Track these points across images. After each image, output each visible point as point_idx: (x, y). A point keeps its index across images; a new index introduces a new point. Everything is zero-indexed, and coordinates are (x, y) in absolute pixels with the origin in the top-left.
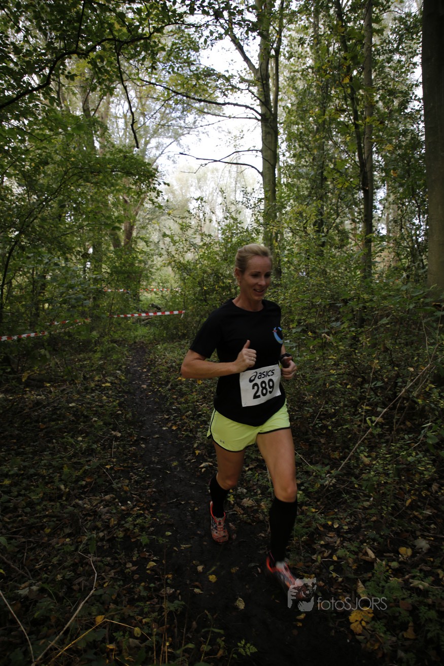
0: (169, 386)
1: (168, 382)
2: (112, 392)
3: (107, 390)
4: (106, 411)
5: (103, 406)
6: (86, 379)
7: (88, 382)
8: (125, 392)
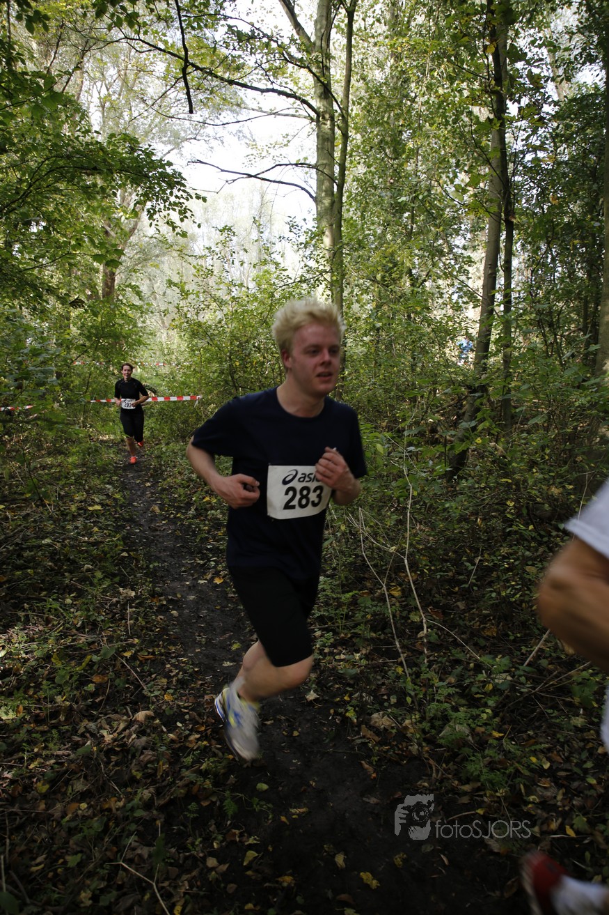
0: (192, 511)
1: (189, 505)
2: (106, 519)
3: (98, 517)
4: (105, 553)
5: (96, 544)
6: (61, 497)
7: (64, 503)
8: (125, 520)
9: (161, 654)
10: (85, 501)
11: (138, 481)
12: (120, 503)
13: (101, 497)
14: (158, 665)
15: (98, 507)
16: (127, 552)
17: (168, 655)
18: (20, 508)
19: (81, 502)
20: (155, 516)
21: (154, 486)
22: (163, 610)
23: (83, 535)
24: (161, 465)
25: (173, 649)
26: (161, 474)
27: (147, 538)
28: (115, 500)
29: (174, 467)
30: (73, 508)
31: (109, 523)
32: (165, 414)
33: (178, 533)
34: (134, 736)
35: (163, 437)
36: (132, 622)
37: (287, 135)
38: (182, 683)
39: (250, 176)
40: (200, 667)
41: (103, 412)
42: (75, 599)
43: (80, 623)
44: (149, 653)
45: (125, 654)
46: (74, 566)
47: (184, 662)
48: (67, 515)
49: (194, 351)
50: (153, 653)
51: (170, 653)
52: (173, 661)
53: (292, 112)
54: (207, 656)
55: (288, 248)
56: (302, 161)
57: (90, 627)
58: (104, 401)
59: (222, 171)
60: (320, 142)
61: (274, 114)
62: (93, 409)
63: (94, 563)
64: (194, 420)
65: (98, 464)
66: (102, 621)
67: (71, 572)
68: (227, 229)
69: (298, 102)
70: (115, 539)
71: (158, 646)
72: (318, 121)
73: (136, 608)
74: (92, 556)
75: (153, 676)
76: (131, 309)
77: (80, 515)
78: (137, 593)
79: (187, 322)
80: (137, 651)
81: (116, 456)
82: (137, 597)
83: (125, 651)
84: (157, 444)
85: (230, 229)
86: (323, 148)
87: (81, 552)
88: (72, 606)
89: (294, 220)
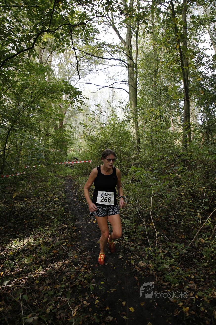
2: (59, 203)
3: (57, 202)
4: (58, 213)
5: (56, 211)
6: (45, 196)
7: (46, 198)
8: (66, 203)
9: (74, 244)
11: (71, 190)
12: (64, 197)
13: (58, 196)
14: (73, 247)
15: (57, 199)
16: (66, 213)
17: (77, 244)
18: (32, 200)
19: (52, 197)
20: (76, 201)
21: (76, 191)
22: (76, 231)
23: (52, 208)
24: (78, 184)
25: (78, 243)
26: (78, 187)
27: (72, 209)
29: (83, 185)
30: (49, 199)
31: (60, 204)
32: (80, 167)
33: (83, 207)
34: (65, 268)
35: (80, 175)
36: (66, 235)
37: (118, 72)
38: (81, 253)
39: (106, 87)
40: (86, 248)
41: (60, 167)
42: (48, 228)
43: (50, 235)
44: (71, 244)
45: (63, 244)
46: (49, 218)
47: (82, 247)
48: (47, 202)
49: (89, 145)
52: (78, 246)
53: (120, 65)
54: (89, 245)
55: (119, 110)
56: (124, 81)
57: (53, 236)
58: (60, 163)
59: (97, 86)
60: (129, 74)
61: (114, 66)
62: (56, 166)
63: (55, 217)
64: (90, 169)
65: (58, 184)
66: (57, 234)
67: (47, 219)
68: (99, 105)
69: (122, 62)
70: (62, 209)
71: (74, 242)
72: (128, 67)
73: (67, 230)
74: (54, 214)
75: (72, 251)
76: (68, 132)
77: (51, 201)
78: (68, 226)
79: (86, 136)
80: (67, 243)
81: (64, 182)
82: (68, 227)
83: (63, 243)
84: (77, 177)
85: (100, 105)
86: (130, 76)
87: (51, 213)
88: (48, 230)
89: (121, 101)
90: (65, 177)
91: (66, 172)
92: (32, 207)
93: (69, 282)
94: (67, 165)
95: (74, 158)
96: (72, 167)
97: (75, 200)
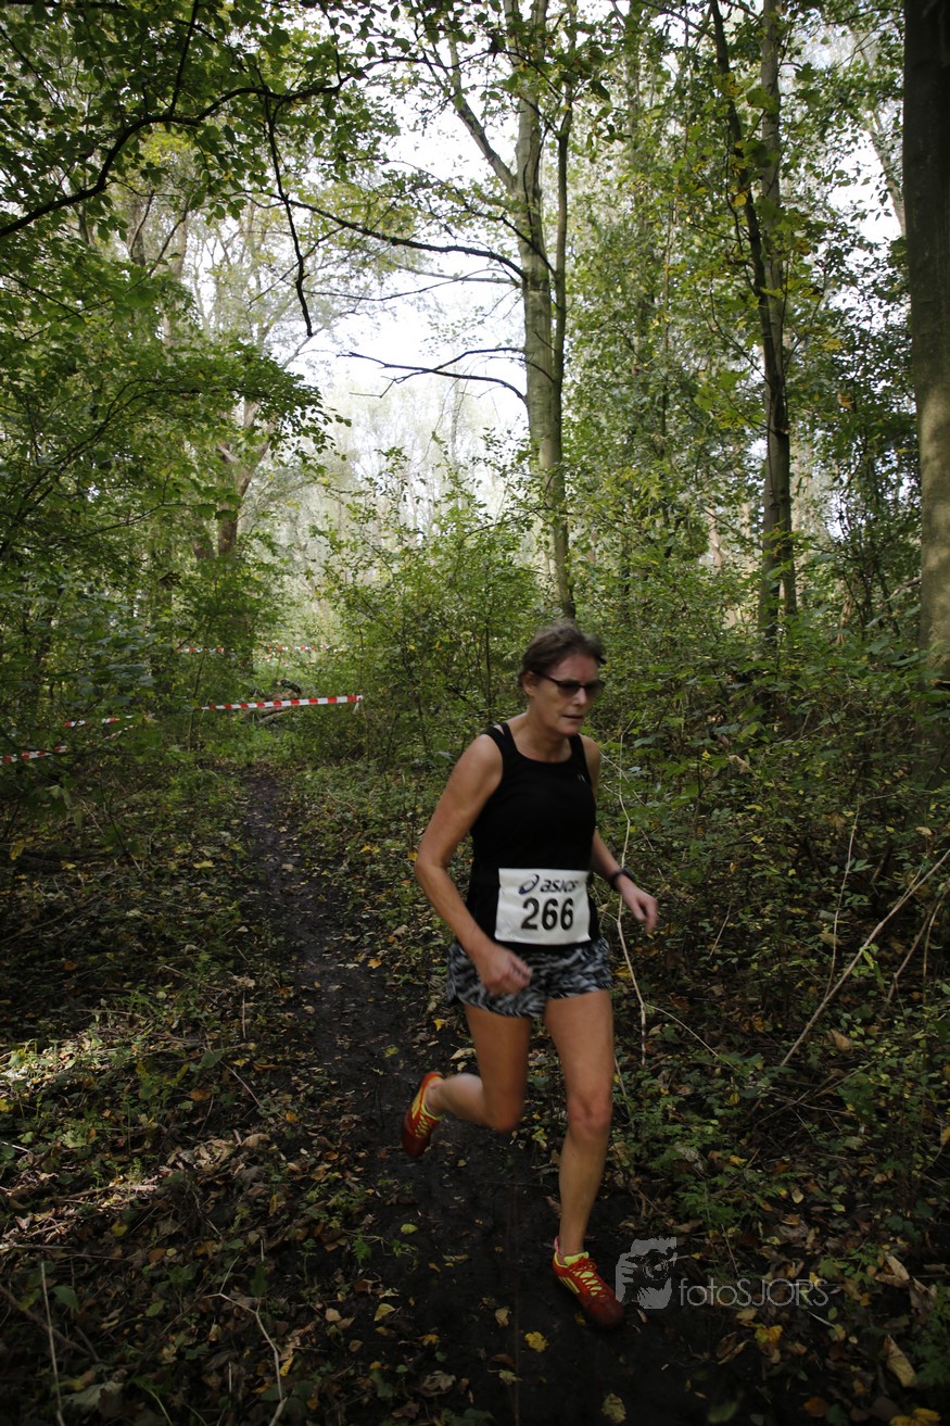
0: (344, 867)
1: (340, 858)
2: (219, 881)
3: (208, 878)
4: (214, 927)
5: (203, 916)
6: (155, 851)
7: (160, 859)
8: (247, 881)
9: (285, 1063)
10: (190, 855)
11: (269, 826)
12: (240, 857)
13: (212, 849)
14: (281, 1077)
15: (209, 864)
16: (247, 925)
17: (296, 1063)
18: (97, 868)
19: (184, 856)
20: (291, 874)
21: (291, 831)
22: (294, 1004)
23: (186, 904)
24: (303, 801)
25: (303, 1056)
26: (303, 813)
27: (276, 907)
28: (233, 852)
29: (323, 802)
30: (173, 866)
31: (223, 886)
32: (312, 724)
33: (322, 898)
34: (242, 1166)
35: (310, 758)
36: (248, 1021)
37: (482, 308)
38: (312, 1100)
39: (426, 371)
40: (338, 1080)
41: (221, 724)
42: (170, 992)
43: (177, 1022)
44: (269, 1060)
45: (237, 1063)
46: (171, 947)
47: (317, 1074)
48: (163, 876)
49: (353, 628)
50: (275, 1061)
51: (298, 1062)
52: (303, 1071)
53: (488, 275)
54: (349, 1065)
55: (483, 473)
56: (505, 345)
57: (190, 1028)
58: (222, 707)
59: (387, 366)
60: (530, 316)
61: (462, 279)
62: (205, 720)
63: (199, 943)
64: (354, 732)
65: (212, 801)
66: (206, 1018)
67: (165, 955)
68: (395, 453)
69: (496, 262)
70: (230, 908)
71: (283, 1052)
72: (525, 288)
73: (255, 1001)
74: (196, 932)
75: (274, 1092)
76: (259, 569)
78: (257, 982)
79: (340, 588)
80: (253, 1059)
81: (239, 789)
82: (257, 988)
83: (235, 1059)
84: (299, 770)
85: (399, 452)
86: (533, 325)
87: (182, 927)
88: (167, 1001)
89: (493, 433)
90: (244, 769)
91: (250, 745)
92: (98, 900)
93: (261, 1230)
94: (254, 715)
95: (284, 683)
96: (277, 722)
97: (289, 867)
